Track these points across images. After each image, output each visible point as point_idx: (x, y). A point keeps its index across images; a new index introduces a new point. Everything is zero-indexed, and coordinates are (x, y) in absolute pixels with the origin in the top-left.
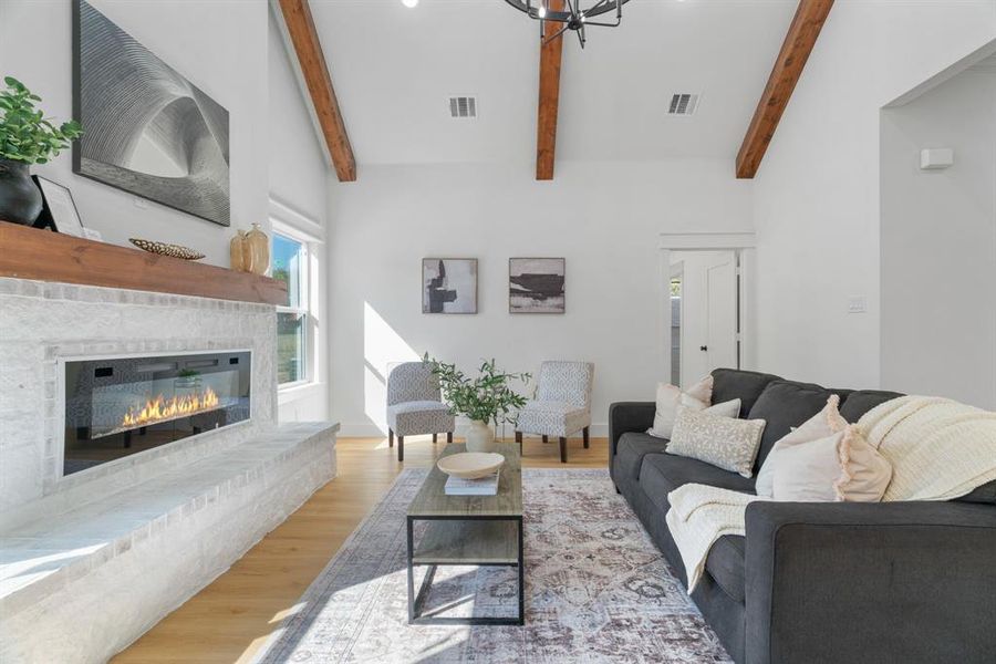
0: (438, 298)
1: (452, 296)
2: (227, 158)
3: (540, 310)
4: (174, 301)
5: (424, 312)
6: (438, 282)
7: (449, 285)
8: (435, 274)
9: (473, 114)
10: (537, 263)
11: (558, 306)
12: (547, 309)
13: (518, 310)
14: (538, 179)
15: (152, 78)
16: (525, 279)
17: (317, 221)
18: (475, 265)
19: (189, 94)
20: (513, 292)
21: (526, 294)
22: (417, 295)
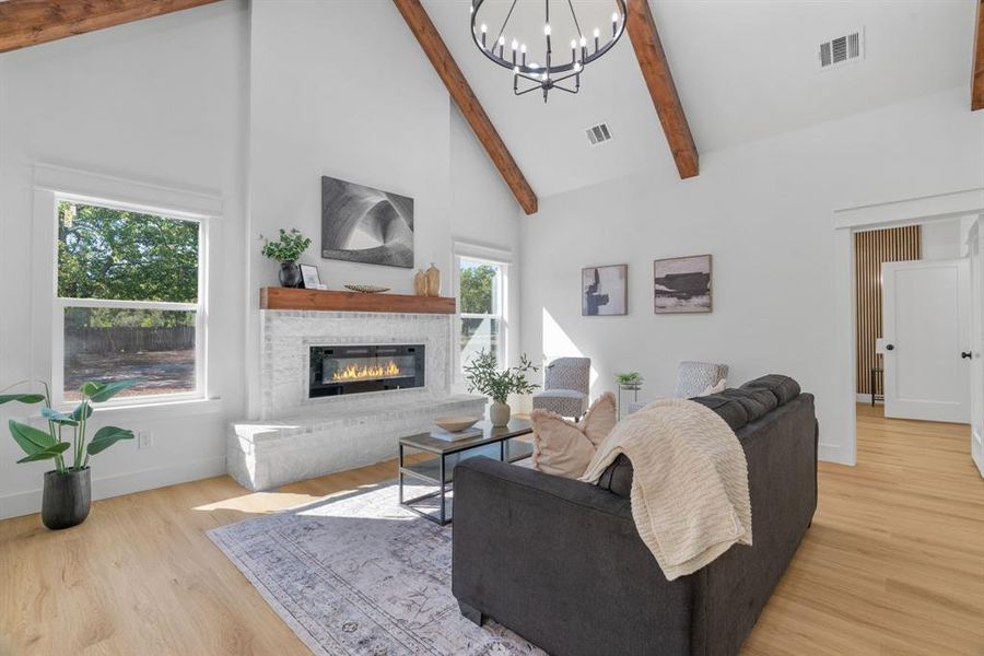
0: (594, 302)
1: (604, 300)
2: (412, 227)
3: (685, 309)
4: (369, 316)
5: (583, 315)
6: (594, 288)
7: (603, 290)
8: (591, 282)
9: (608, 137)
10: (680, 262)
11: (703, 306)
12: (693, 309)
13: (663, 310)
14: (683, 178)
15: (362, 198)
16: (669, 280)
17: (509, 250)
18: (625, 270)
19: (386, 198)
20: (658, 293)
21: (671, 295)
22: (578, 300)
